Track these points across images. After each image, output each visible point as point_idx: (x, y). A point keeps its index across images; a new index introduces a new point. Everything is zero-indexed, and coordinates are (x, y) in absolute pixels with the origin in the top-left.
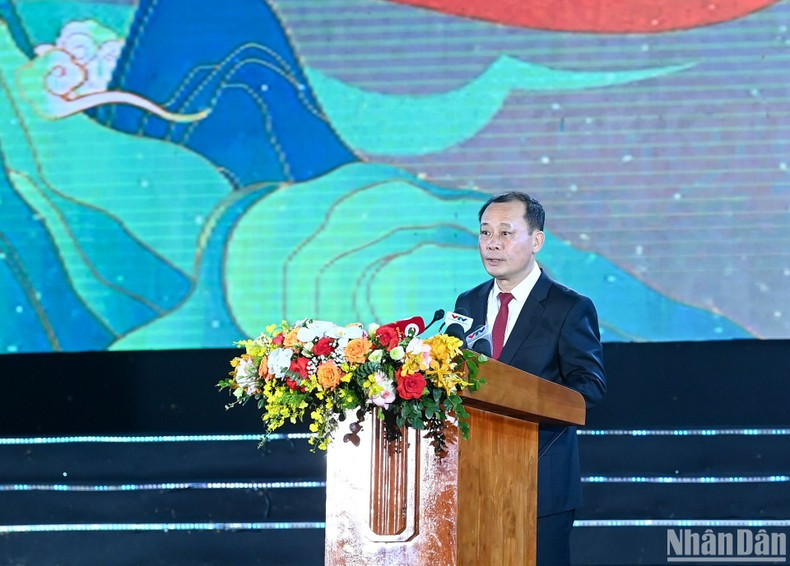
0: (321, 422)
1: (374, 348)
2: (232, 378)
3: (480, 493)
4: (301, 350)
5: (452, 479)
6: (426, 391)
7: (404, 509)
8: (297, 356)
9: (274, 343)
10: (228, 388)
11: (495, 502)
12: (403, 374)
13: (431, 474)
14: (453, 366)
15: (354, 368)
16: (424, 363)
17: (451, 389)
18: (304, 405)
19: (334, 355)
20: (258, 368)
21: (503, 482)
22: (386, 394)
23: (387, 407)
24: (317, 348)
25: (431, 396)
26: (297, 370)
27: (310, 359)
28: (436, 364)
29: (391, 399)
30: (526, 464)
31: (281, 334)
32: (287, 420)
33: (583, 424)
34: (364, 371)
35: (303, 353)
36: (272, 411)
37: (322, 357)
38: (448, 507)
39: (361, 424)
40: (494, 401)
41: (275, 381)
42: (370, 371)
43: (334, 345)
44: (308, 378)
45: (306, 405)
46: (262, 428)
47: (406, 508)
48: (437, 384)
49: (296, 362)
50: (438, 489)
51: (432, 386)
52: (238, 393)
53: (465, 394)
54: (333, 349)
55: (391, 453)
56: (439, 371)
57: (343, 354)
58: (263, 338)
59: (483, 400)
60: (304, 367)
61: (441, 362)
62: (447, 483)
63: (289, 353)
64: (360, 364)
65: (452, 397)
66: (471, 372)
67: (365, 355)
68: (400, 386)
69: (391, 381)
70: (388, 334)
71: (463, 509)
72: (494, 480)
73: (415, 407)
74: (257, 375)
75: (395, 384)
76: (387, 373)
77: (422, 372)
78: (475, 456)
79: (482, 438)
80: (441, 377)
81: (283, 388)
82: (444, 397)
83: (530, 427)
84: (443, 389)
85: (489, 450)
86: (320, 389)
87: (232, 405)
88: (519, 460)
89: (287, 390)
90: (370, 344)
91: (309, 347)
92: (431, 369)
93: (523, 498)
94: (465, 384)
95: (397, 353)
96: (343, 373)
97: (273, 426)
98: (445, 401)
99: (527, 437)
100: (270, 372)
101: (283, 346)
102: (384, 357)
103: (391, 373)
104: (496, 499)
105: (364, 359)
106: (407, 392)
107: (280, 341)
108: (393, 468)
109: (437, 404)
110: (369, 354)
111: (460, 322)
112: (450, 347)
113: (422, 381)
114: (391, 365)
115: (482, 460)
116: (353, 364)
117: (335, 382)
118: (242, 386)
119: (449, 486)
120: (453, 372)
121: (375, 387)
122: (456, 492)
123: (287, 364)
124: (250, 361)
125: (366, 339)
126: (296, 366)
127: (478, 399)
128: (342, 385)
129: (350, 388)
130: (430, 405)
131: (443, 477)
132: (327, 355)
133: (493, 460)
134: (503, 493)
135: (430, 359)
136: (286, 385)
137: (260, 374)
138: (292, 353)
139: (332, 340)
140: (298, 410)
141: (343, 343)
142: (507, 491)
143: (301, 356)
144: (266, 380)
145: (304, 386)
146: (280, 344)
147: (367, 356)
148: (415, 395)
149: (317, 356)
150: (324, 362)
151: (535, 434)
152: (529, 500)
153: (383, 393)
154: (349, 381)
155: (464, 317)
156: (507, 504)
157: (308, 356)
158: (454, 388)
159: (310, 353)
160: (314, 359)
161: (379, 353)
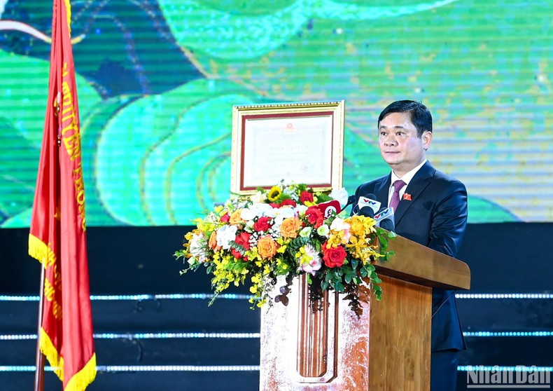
0: (260, 286)
1: (304, 226)
2: (185, 248)
3: (387, 344)
4: (244, 226)
5: (365, 333)
6: (346, 261)
7: (325, 356)
8: (241, 231)
9: (221, 220)
10: (182, 257)
11: (398, 351)
12: (328, 246)
13: (348, 328)
14: (368, 240)
15: (288, 241)
16: (345, 238)
17: (366, 260)
18: (245, 272)
19: (271, 231)
20: (208, 241)
21: (404, 335)
22: (314, 263)
23: (314, 274)
24: (257, 225)
25: (350, 265)
26: (241, 243)
27: (252, 234)
28: (354, 240)
29: (318, 267)
30: (423, 321)
31: (227, 214)
32: (232, 284)
33: (469, 288)
34: (296, 244)
35: (245, 229)
36: (219, 276)
37: (262, 232)
38: (361, 354)
39: (289, 287)
40: (399, 269)
41: (222, 252)
42: (301, 244)
43: (271, 223)
44: (250, 249)
45: (247, 271)
46: (211, 290)
47: (326, 355)
48: (355, 256)
49: (240, 236)
50: (353, 341)
51: (350, 257)
52: (191, 261)
53: (377, 263)
54: (270, 226)
55: (315, 310)
56: (356, 245)
57: (279, 230)
58: (212, 217)
59: (391, 268)
60: (246, 240)
61: (358, 237)
62: (361, 336)
63: (234, 229)
64: (293, 239)
65: (367, 266)
66: (382, 246)
67: (296, 231)
68: (325, 257)
69: (318, 253)
70: (315, 214)
71: (373, 357)
72: (398, 333)
73: (337, 274)
74: (207, 247)
75: (321, 255)
76: (314, 245)
77: (343, 246)
78: (383, 314)
79: (389, 300)
80: (358, 250)
81: (228, 257)
82: (360, 266)
83: (425, 291)
84: (359, 259)
85: (393, 309)
86: (259, 258)
87: (185, 271)
88: (417, 318)
89: (232, 259)
90: (301, 222)
91: (251, 224)
92: (350, 243)
93: (420, 348)
94: (378, 255)
95: (323, 231)
96: (279, 246)
97: (220, 288)
98: (361, 269)
99: (423, 299)
100: (218, 244)
101: (229, 223)
102: (312, 233)
103: (318, 246)
104: (399, 349)
105: (296, 234)
106: (331, 261)
107: (226, 219)
108: (316, 323)
109: (354, 272)
110: (300, 230)
111: (371, 205)
112: (366, 225)
113: (343, 253)
114: (318, 239)
115: (388, 317)
116: (287, 238)
117: (272, 253)
118: (194, 255)
119: (363, 338)
120: (368, 245)
121: (305, 257)
122: (368, 343)
123: (233, 238)
124: (201, 235)
125: (297, 218)
126: (241, 240)
127: (388, 267)
128: (277, 255)
129: (285, 258)
130: (348, 272)
131: (357, 330)
132: (265, 231)
133: (397, 317)
134: (405, 344)
135: (349, 235)
136: (231, 255)
137: (210, 246)
138: (236, 229)
139: (269, 219)
140: (241, 275)
141: (279, 221)
142: (408, 342)
143: (244, 231)
144: (215, 251)
145: (247, 256)
146: (226, 221)
147: (298, 232)
148: (337, 264)
149: (257, 232)
150: (263, 237)
151: (429, 297)
152: (425, 349)
153: (311, 262)
154: (283, 252)
155: (374, 201)
156: (408, 353)
157: (250, 231)
158: (369, 259)
159: (251, 229)
160: (255, 234)
161: (308, 230)
